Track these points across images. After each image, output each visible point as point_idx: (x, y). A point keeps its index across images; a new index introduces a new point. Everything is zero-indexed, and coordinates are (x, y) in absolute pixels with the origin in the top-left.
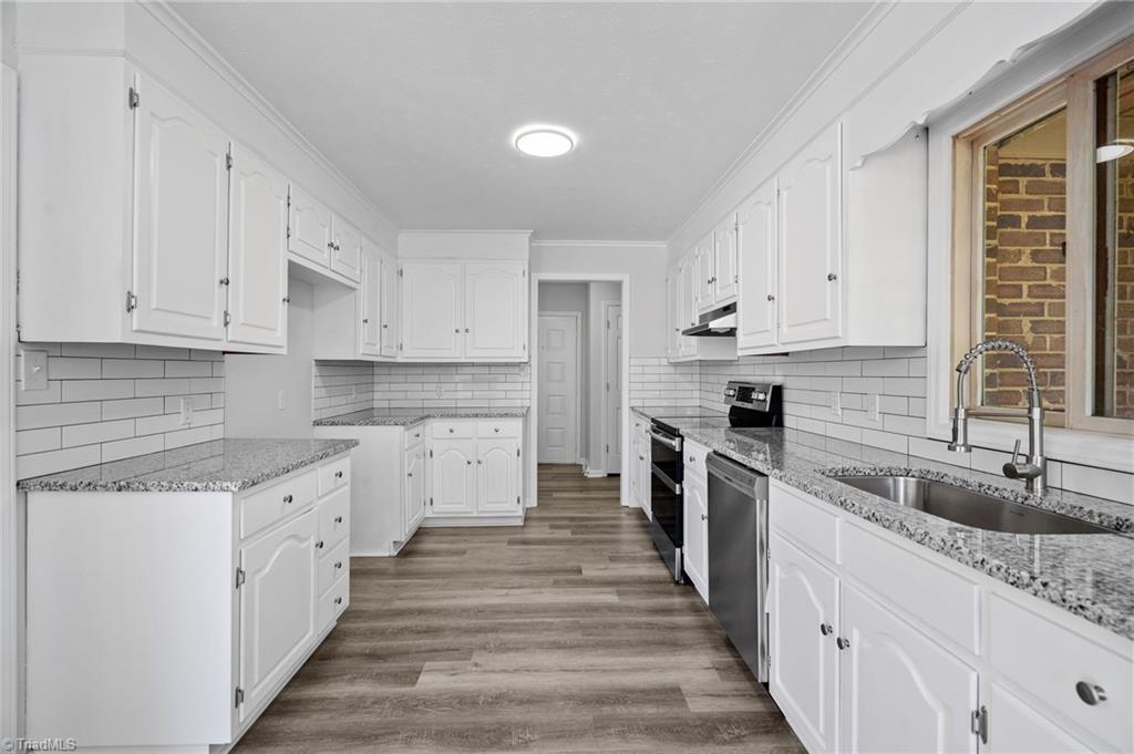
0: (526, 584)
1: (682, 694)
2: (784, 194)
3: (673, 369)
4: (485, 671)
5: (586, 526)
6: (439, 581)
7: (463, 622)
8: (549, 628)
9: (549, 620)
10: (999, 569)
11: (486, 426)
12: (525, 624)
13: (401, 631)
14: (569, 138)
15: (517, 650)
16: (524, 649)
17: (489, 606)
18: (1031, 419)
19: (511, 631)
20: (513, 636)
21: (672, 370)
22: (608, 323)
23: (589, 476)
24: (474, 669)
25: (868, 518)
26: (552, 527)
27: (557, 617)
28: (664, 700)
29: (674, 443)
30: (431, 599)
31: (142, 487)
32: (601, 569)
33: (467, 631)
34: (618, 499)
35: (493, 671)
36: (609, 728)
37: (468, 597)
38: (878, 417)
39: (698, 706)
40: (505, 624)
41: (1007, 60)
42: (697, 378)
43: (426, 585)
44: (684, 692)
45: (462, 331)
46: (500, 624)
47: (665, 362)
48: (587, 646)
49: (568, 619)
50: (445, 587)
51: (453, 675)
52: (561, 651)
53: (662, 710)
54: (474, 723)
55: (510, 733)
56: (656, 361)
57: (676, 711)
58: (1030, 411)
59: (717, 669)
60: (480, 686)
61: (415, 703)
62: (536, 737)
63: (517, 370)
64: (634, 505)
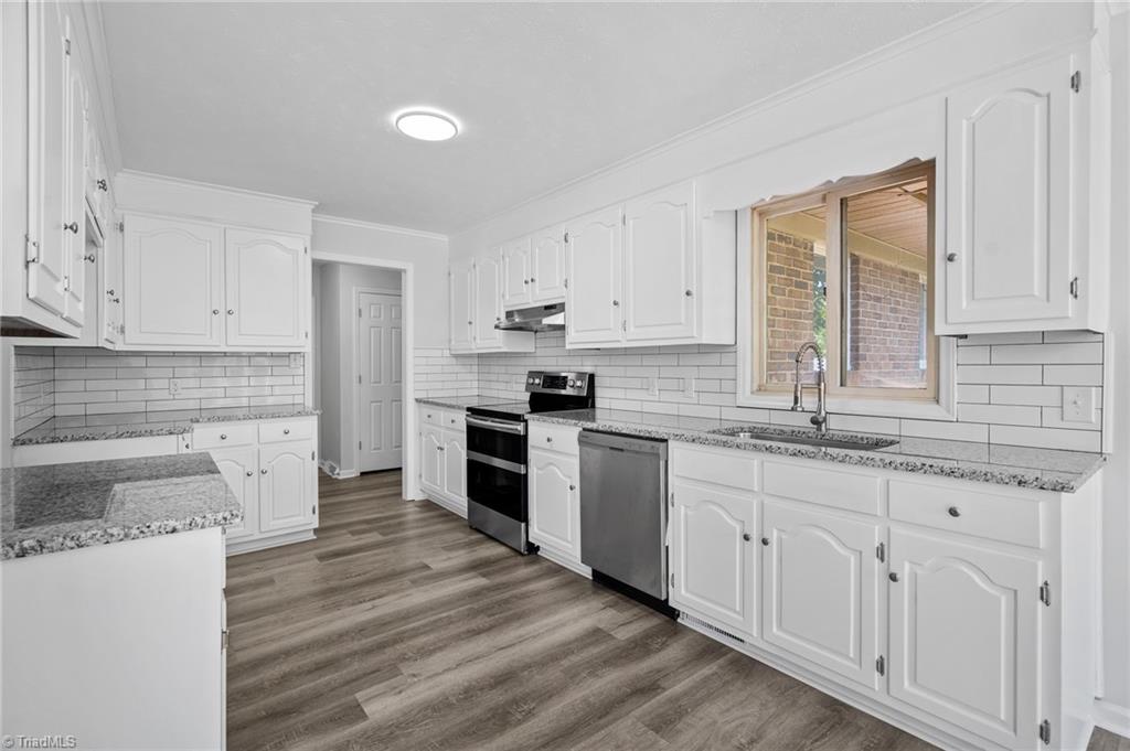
0: (384, 591)
1: (604, 632)
2: (630, 223)
3: (454, 359)
4: (429, 677)
5: (389, 526)
6: (272, 618)
7: (355, 645)
8: (450, 621)
9: (444, 615)
10: (901, 465)
11: (271, 429)
12: (424, 626)
13: (284, 680)
14: (455, 127)
15: (440, 649)
16: (445, 646)
17: (369, 622)
18: (820, 390)
19: (416, 636)
20: (421, 640)
21: (454, 361)
22: (360, 311)
23: (340, 477)
24: (416, 680)
25: (795, 454)
26: (353, 533)
27: (450, 610)
28: (597, 640)
29: (519, 428)
30: (281, 637)
31: (69, 543)
32: (445, 560)
33: (369, 651)
34: (400, 494)
35: (437, 674)
36: (579, 674)
37: (331, 621)
38: (694, 395)
39: (623, 635)
40: (404, 632)
41: (835, 181)
42: (475, 368)
43: (258, 626)
44: (605, 629)
45: (222, 312)
46: (398, 634)
47: (447, 353)
48: (500, 624)
49: (461, 609)
50: (286, 622)
51: (400, 692)
52: (482, 635)
53: (603, 647)
54: (468, 720)
55: (509, 712)
56: (439, 353)
57: (611, 644)
58: (819, 385)
59: (610, 606)
60: (436, 691)
61: (388, 732)
62: (533, 705)
63: (285, 361)
64: (420, 497)
